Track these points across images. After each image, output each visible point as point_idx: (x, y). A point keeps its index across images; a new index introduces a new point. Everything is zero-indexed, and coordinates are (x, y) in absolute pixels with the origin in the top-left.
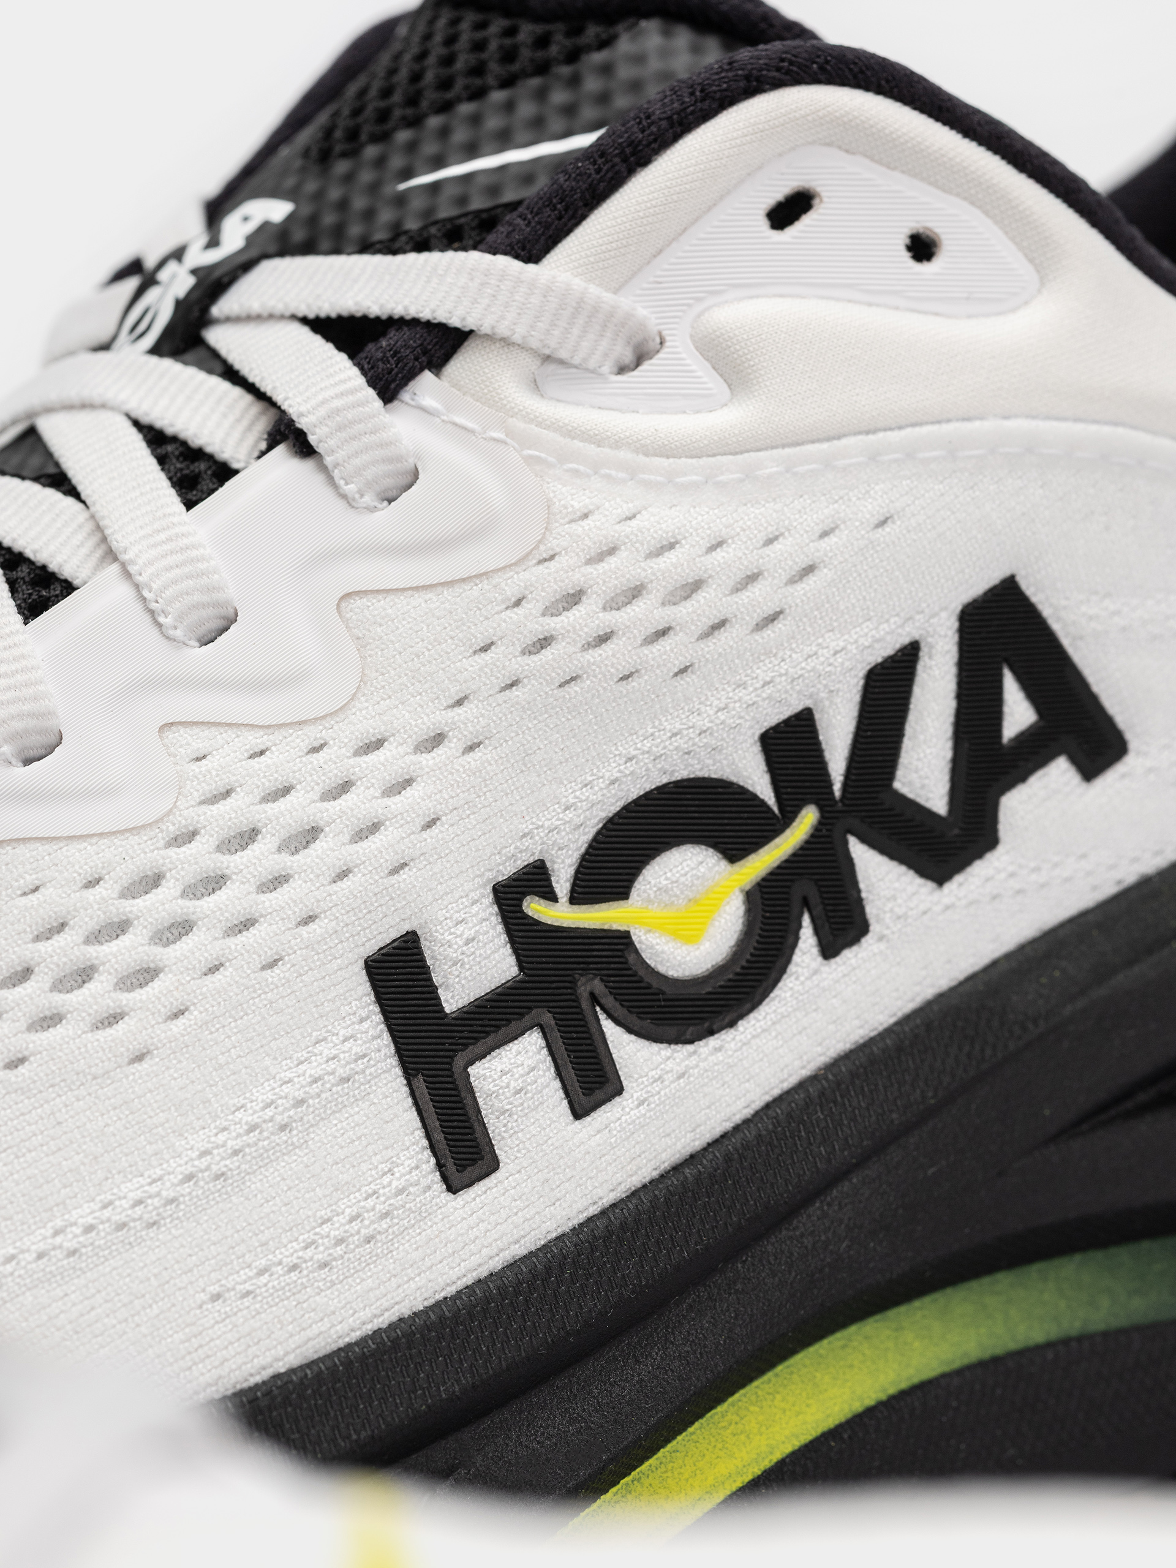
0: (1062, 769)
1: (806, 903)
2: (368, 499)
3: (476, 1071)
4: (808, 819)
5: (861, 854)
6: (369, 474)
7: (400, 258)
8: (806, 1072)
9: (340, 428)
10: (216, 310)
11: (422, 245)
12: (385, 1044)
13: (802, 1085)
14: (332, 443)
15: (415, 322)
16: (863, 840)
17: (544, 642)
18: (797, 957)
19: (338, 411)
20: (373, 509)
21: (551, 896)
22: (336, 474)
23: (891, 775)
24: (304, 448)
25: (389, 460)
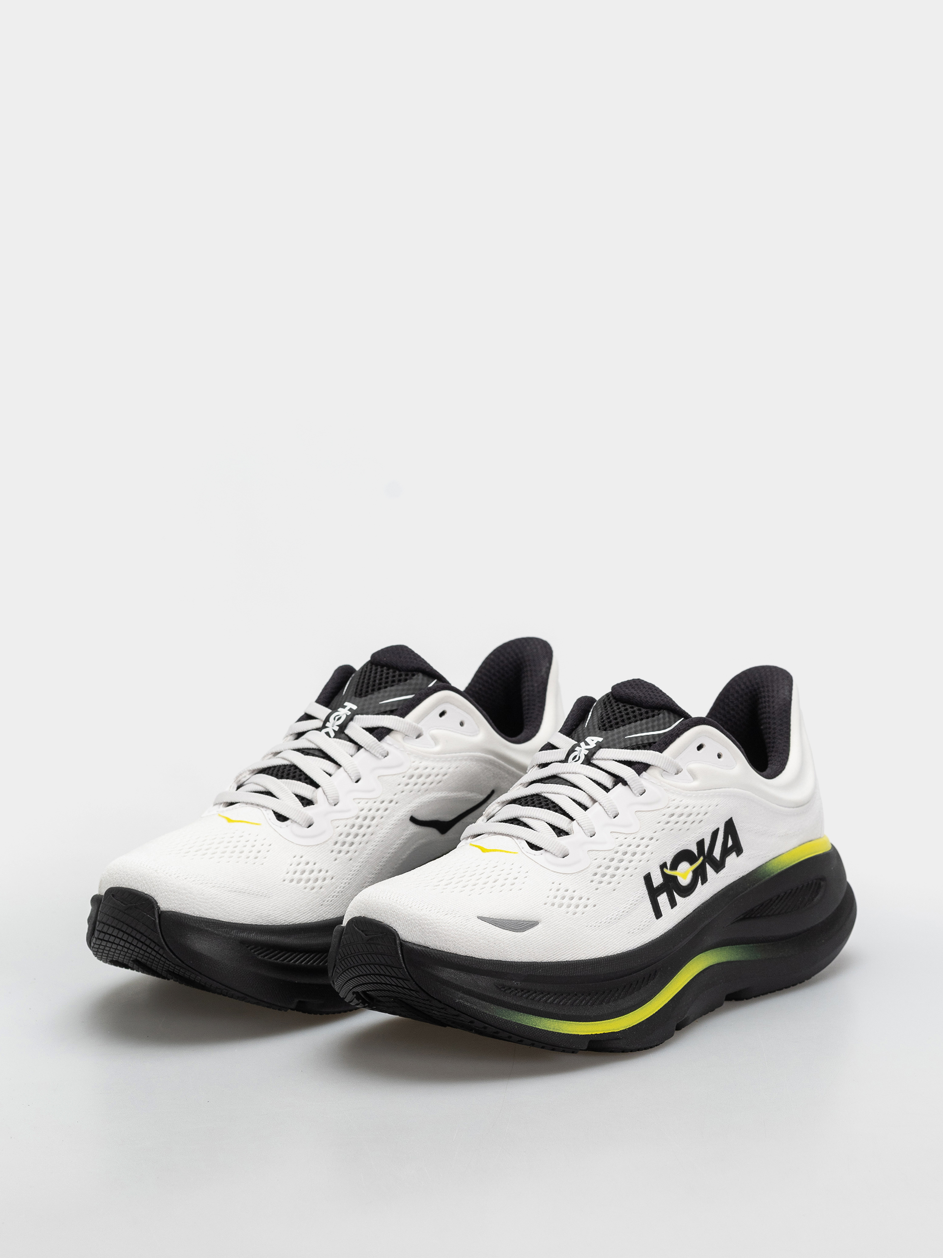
0: (734, 854)
1: (700, 875)
2: (638, 794)
3: (658, 898)
4: (702, 858)
5: (708, 867)
6: (638, 790)
7: (635, 751)
8: (699, 905)
9: (633, 781)
10: (594, 757)
11: (639, 748)
12: (646, 892)
13: (698, 907)
14: (632, 783)
15: (642, 763)
16: (708, 864)
17: (668, 822)
18: (698, 885)
19: (633, 778)
20: (638, 796)
21: (667, 868)
22: (633, 789)
23: (713, 853)
24: (625, 783)
25: (642, 787)
